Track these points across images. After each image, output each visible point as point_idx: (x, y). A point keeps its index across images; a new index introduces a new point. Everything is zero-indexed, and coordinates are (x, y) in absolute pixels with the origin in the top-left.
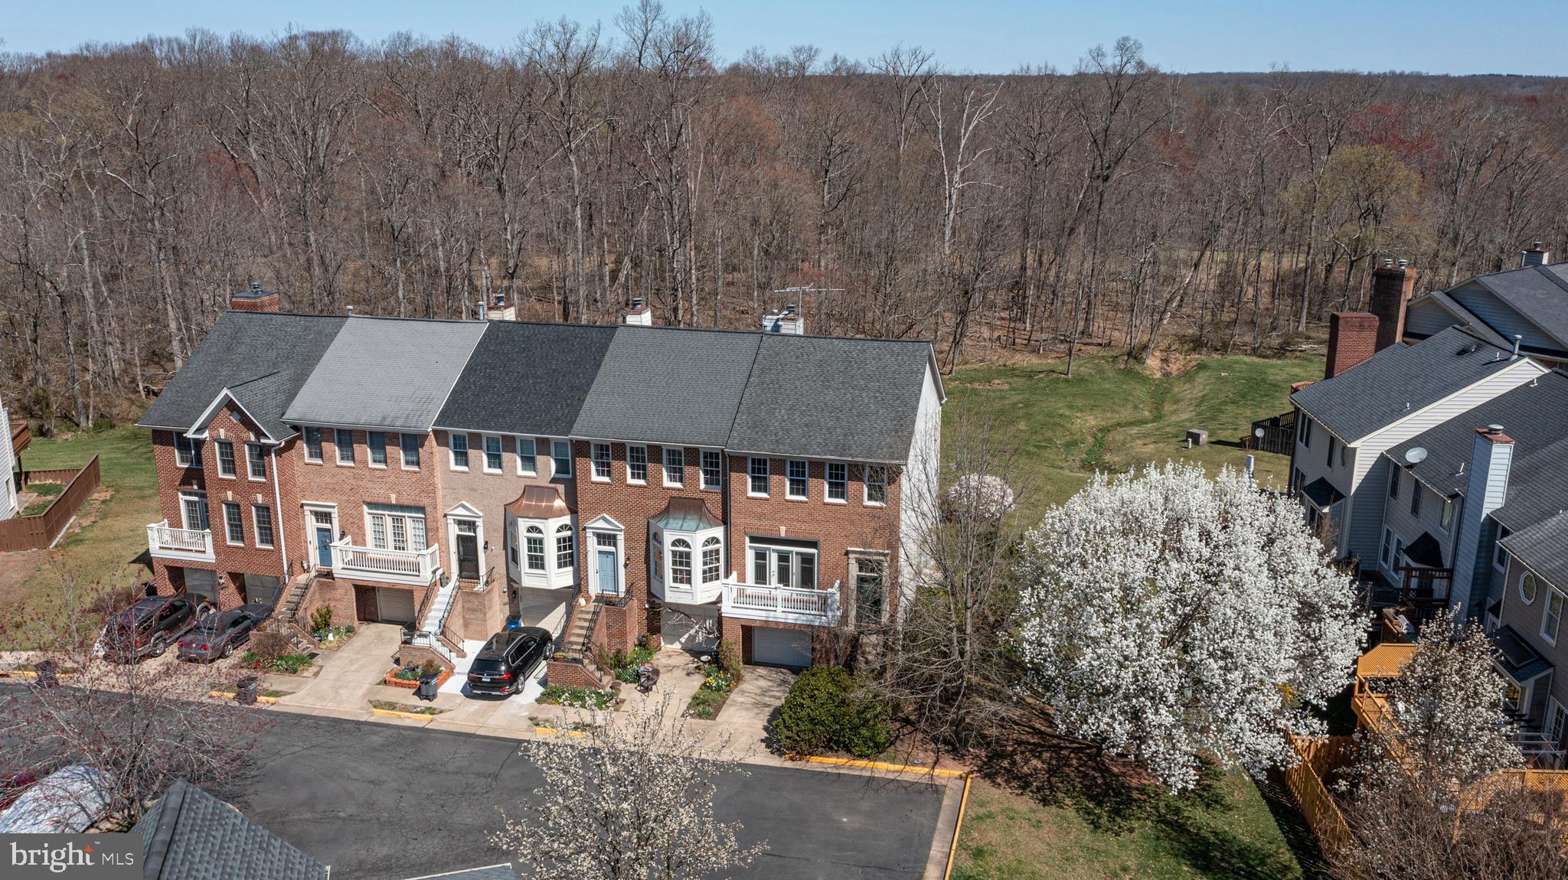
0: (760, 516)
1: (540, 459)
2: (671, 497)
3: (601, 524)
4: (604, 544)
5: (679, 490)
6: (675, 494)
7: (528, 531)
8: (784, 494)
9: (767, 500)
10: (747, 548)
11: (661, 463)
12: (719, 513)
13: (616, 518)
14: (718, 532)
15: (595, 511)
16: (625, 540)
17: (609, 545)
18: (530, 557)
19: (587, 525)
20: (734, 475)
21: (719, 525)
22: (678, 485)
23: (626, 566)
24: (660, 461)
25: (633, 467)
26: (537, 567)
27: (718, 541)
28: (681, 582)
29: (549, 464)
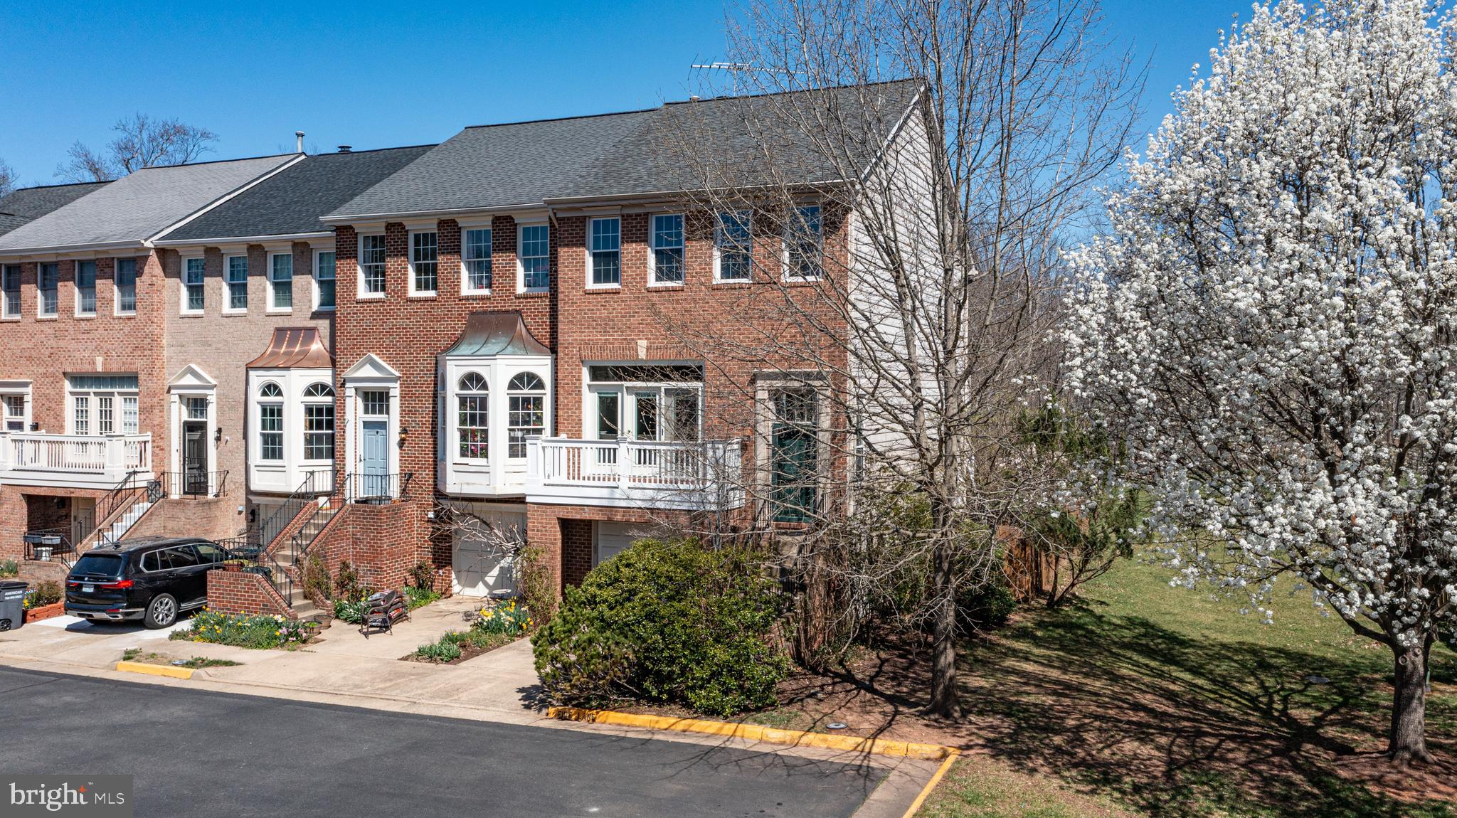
0: (606, 325)
1: (298, 281)
2: (472, 313)
3: (368, 371)
4: (374, 412)
5: (482, 298)
6: (477, 306)
7: (264, 394)
8: (644, 279)
9: (617, 292)
10: (585, 390)
11: (459, 253)
12: (544, 334)
13: (390, 360)
14: (541, 366)
15: (358, 351)
16: (402, 397)
17: (381, 412)
18: (265, 438)
19: (348, 373)
20: (563, 252)
21: (540, 353)
22: (485, 292)
23: (402, 443)
24: (457, 251)
25: (418, 270)
26: (274, 457)
27: (540, 385)
28: (474, 455)
29: (308, 290)
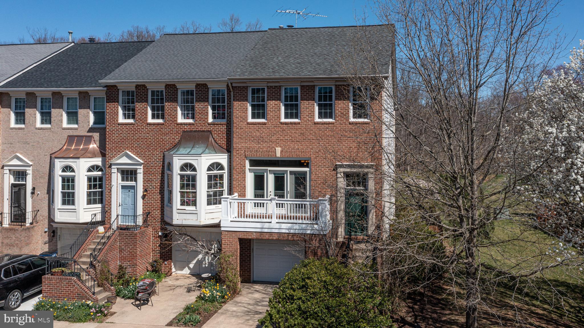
0: (259, 140)
1: (81, 112)
2: (184, 131)
3: (124, 160)
4: (127, 180)
5: (190, 124)
6: (187, 128)
7: (63, 171)
8: (279, 117)
9: (265, 124)
10: (247, 171)
11: (176, 101)
12: (223, 142)
13: (137, 154)
14: (223, 159)
15: (119, 150)
16: (144, 173)
17: (131, 180)
18: (64, 194)
19: (114, 161)
20: (236, 104)
21: (223, 152)
22: (191, 121)
23: (144, 197)
25: (153, 109)
26: (69, 204)
27: (222, 168)
28: (188, 204)
29: (88, 116)
